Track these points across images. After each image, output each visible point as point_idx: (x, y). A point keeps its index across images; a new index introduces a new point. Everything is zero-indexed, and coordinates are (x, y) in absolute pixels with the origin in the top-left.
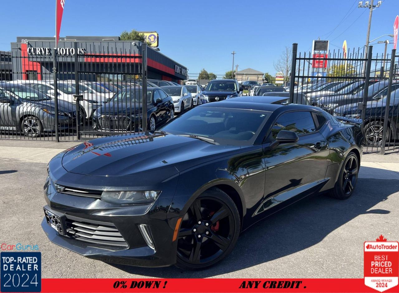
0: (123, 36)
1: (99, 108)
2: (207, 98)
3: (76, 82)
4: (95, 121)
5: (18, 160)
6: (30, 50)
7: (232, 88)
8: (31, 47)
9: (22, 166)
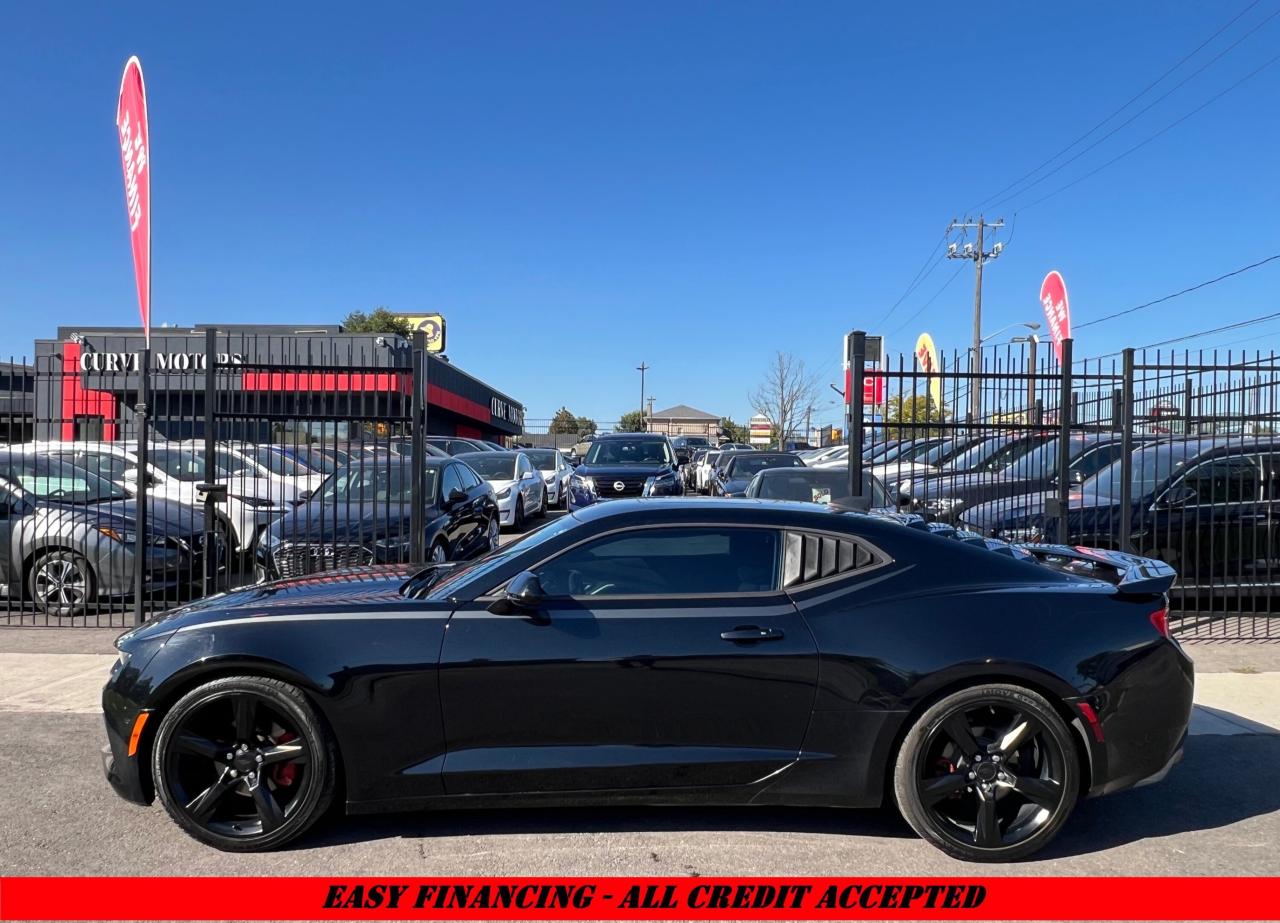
0: (350, 323)
1: (276, 522)
2: (588, 484)
3: (206, 445)
4: (262, 561)
6: (88, 361)
7: (657, 457)
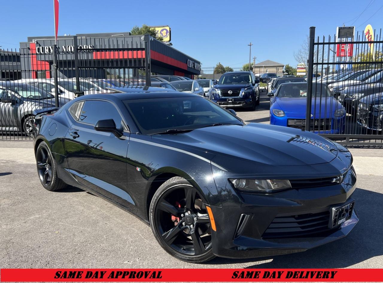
0: (133, 31)
2: (219, 92)
5: (15, 162)
6: (39, 49)
7: (246, 81)
8: (40, 46)
9: (18, 167)
